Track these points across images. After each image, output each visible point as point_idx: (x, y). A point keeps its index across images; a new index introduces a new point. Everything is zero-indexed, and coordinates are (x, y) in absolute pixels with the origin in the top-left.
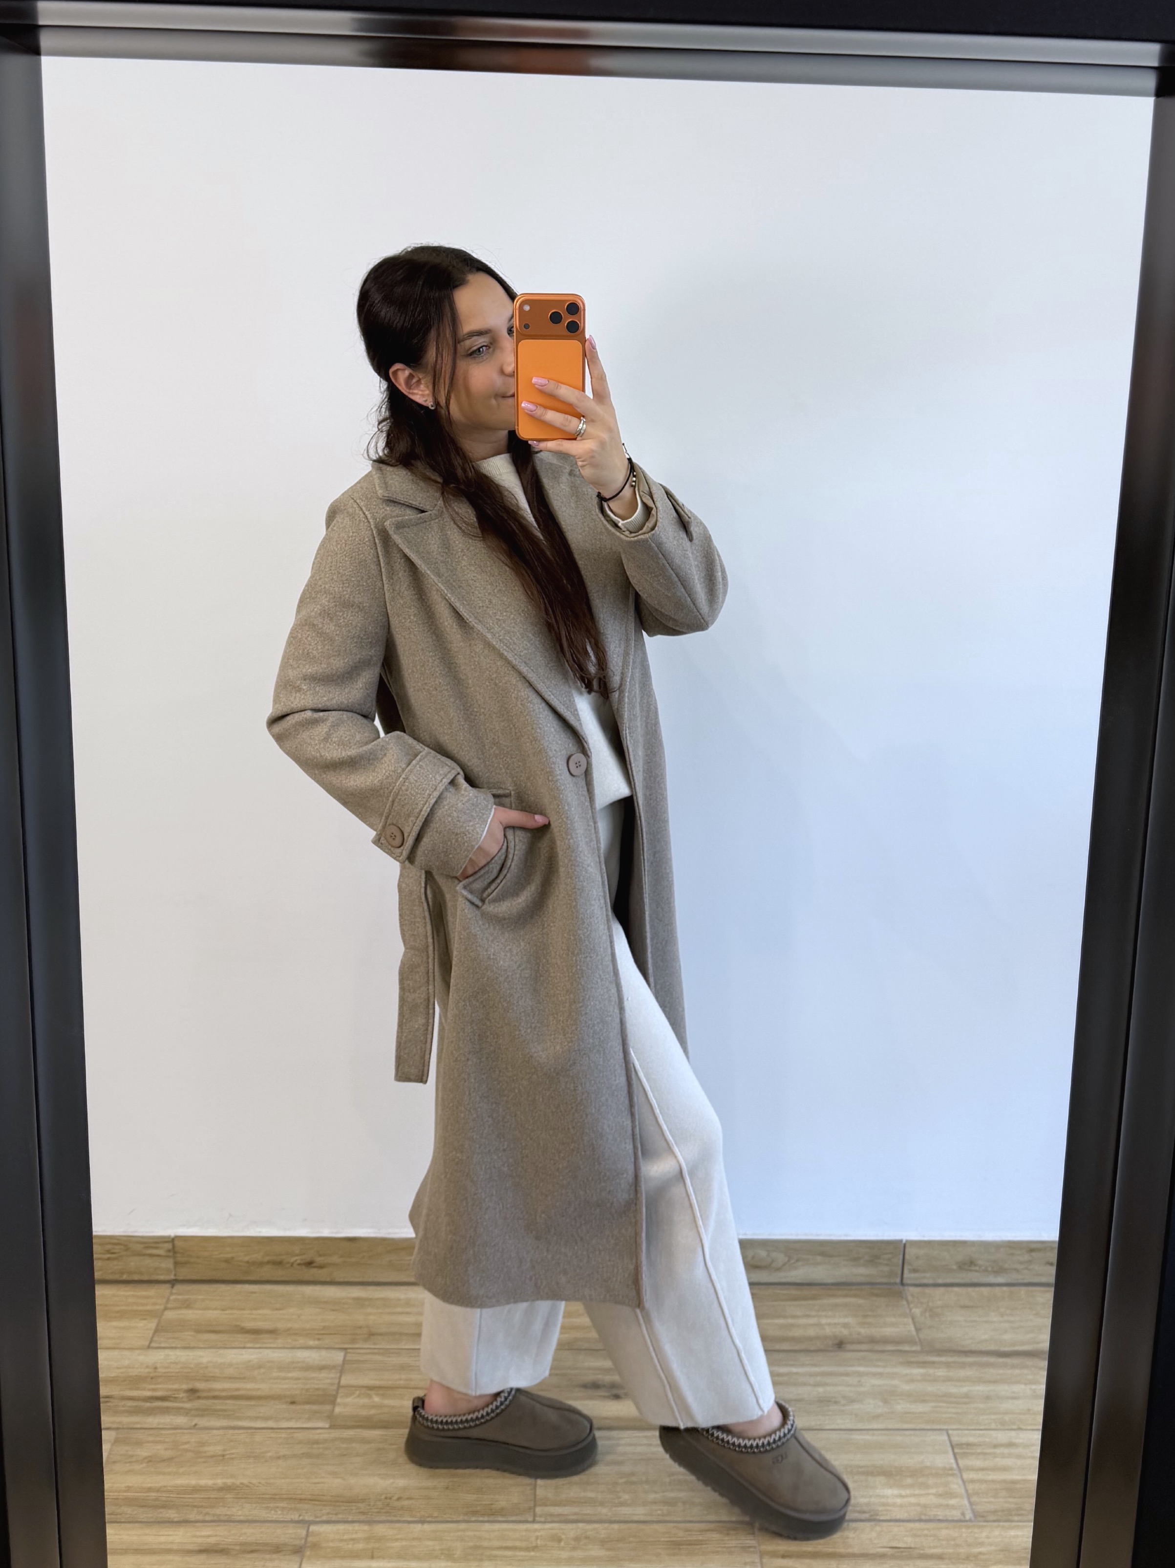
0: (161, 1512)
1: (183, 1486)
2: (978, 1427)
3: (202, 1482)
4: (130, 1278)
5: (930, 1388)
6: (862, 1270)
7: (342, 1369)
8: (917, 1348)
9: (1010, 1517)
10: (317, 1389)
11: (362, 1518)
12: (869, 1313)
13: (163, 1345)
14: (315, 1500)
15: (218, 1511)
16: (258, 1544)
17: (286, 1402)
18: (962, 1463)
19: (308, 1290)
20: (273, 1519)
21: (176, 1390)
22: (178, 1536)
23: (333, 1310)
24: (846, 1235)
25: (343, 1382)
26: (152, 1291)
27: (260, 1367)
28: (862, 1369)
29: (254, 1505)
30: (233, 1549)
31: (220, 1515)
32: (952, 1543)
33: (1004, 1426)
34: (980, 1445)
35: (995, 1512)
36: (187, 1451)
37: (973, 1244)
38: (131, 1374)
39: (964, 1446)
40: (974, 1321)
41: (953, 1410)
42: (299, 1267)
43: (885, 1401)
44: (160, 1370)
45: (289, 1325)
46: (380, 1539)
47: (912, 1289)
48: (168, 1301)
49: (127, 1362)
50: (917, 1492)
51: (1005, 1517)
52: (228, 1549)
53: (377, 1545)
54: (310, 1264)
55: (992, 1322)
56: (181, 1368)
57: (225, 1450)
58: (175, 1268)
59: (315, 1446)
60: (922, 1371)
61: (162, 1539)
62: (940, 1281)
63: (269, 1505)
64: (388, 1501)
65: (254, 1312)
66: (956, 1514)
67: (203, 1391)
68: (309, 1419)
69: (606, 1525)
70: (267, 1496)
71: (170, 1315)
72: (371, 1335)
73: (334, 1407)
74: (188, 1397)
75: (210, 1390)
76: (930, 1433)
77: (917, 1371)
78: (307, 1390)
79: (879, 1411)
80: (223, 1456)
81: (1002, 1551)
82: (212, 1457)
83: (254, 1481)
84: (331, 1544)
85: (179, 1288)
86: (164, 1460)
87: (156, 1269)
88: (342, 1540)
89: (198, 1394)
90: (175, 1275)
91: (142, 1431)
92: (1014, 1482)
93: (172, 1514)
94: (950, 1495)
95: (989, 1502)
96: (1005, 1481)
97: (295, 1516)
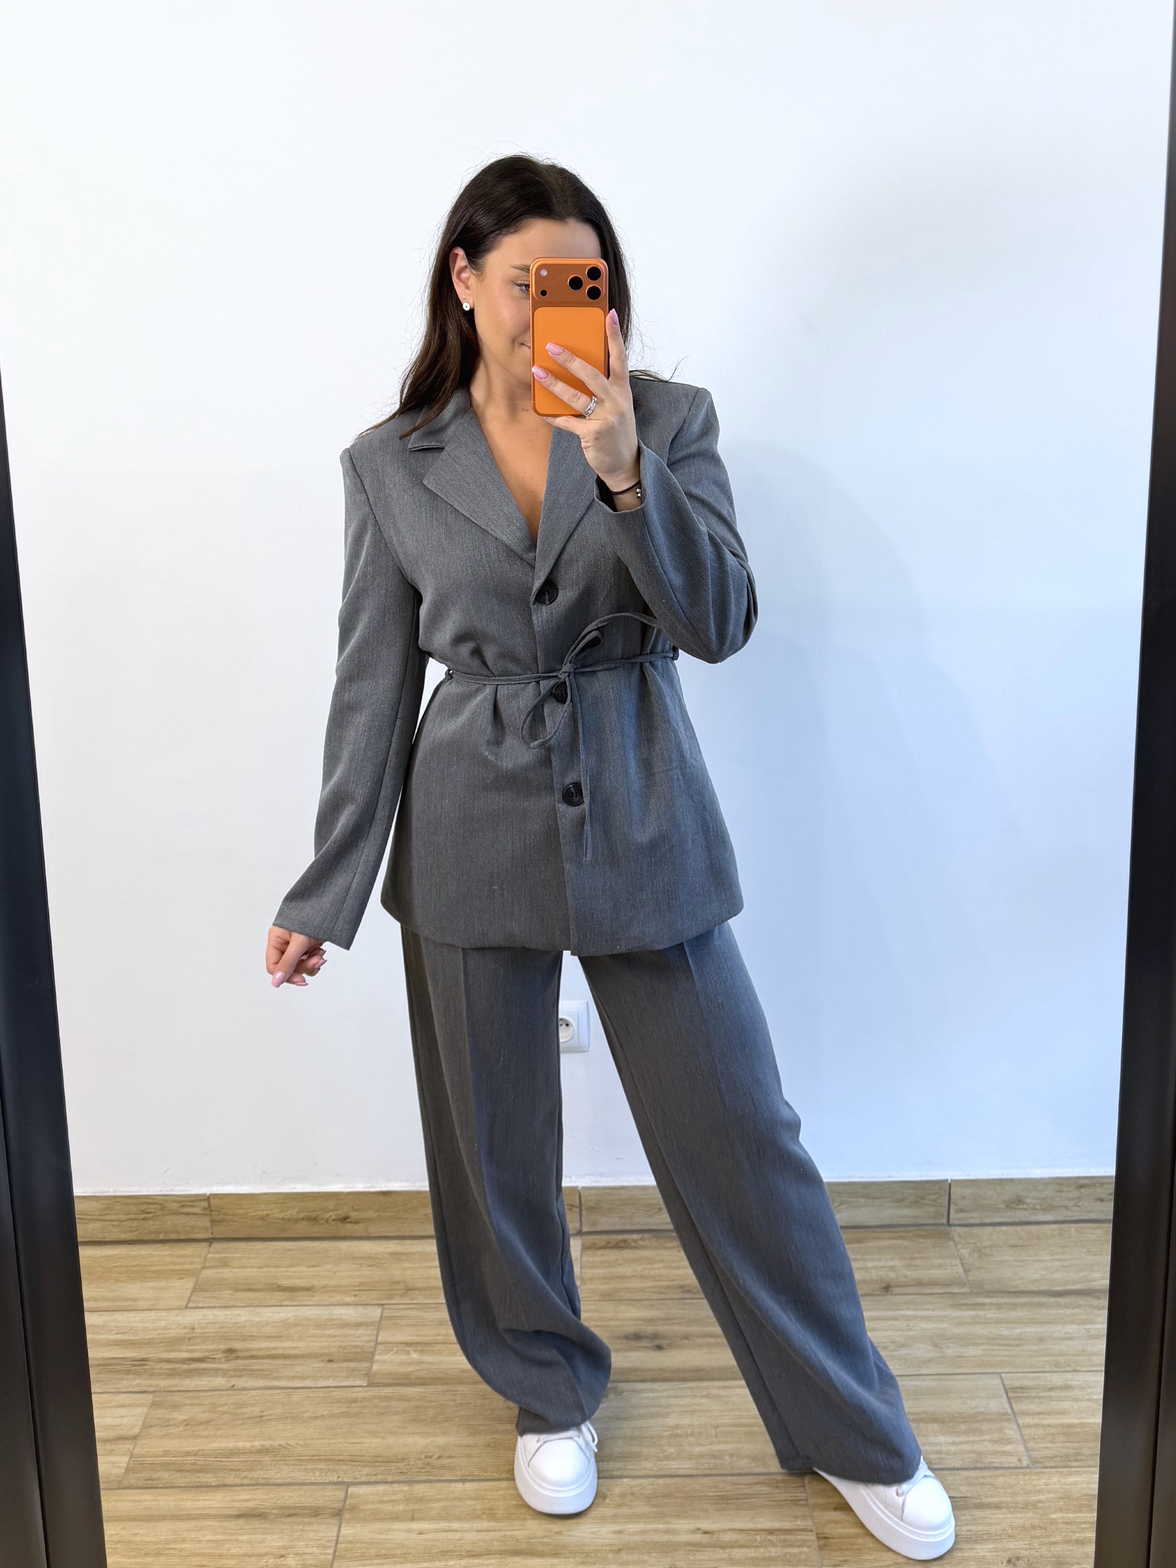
0: (198, 1477)
1: (221, 1450)
2: (1031, 1370)
3: (240, 1445)
4: (167, 1238)
5: (980, 1330)
6: (906, 1212)
7: (379, 1326)
8: (967, 1290)
9: (1069, 1463)
10: (357, 1346)
11: (402, 1478)
12: (916, 1255)
13: (200, 1305)
14: (354, 1460)
15: (255, 1474)
16: (295, 1508)
17: (323, 1361)
18: (1017, 1407)
19: (344, 1245)
20: (312, 1481)
21: (214, 1350)
22: (214, 1501)
23: (371, 1266)
24: (889, 1177)
25: (380, 1339)
26: (189, 1250)
27: (297, 1325)
28: (909, 1313)
29: (292, 1468)
30: (272, 1513)
31: (258, 1478)
32: (1010, 1491)
33: (1058, 1368)
34: (1034, 1389)
35: (1054, 1457)
36: (225, 1413)
37: (1020, 1181)
38: (167, 1336)
39: (1019, 1390)
40: (1023, 1261)
41: (1005, 1353)
42: (332, 1222)
43: (936, 1345)
44: (195, 1331)
45: (325, 1282)
46: (420, 1500)
47: (958, 1229)
48: (206, 1259)
49: (162, 1324)
50: (971, 1438)
51: (1064, 1463)
52: (266, 1513)
53: (416, 1507)
54: (345, 1219)
55: (1042, 1261)
56: (219, 1328)
57: (262, 1412)
58: (212, 1226)
59: (353, 1405)
60: (972, 1313)
61: (200, 1504)
62: (987, 1221)
63: (308, 1467)
64: (428, 1460)
65: (291, 1269)
66: (1013, 1461)
67: (241, 1351)
68: (347, 1377)
69: (651, 1480)
70: (306, 1458)
71: (207, 1273)
72: (409, 1289)
73: (372, 1365)
74: (226, 1357)
75: (247, 1350)
76: (982, 1376)
77: (968, 1313)
78: (344, 1349)
79: (929, 1355)
80: (261, 1417)
81: (1062, 1498)
82: (252, 1418)
83: (292, 1443)
84: (370, 1506)
85: (217, 1246)
86: (202, 1424)
87: (193, 1227)
88: (382, 1502)
89: (234, 1355)
90: (212, 1233)
91: (180, 1394)
92: (1071, 1426)
93: (209, 1478)
94: (1006, 1441)
95: (1046, 1448)
96: (1062, 1425)
97: (335, 1479)
